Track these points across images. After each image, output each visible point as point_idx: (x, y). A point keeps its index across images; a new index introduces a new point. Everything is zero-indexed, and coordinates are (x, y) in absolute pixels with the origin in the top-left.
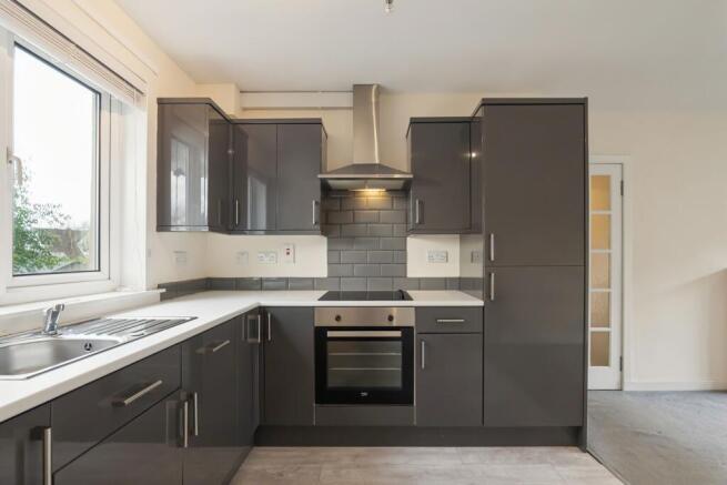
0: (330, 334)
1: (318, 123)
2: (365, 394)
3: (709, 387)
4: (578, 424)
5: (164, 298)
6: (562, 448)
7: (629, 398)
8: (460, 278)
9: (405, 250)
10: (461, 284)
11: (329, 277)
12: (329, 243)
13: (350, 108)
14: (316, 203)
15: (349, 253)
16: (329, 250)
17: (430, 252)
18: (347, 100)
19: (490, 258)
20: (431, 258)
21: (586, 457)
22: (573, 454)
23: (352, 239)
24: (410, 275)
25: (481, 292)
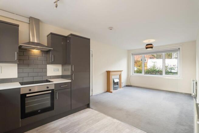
0: (27, 95)
1: (18, 26)
2: (39, 111)
3: (104, 92)
4: (88, 103)
6: (86, 109)
7: (94, 97)
8: (62, 75)
9: (46, 68)
10: (62, 77)
11: (18, 77)
12: (18, 66)
13: (28, 23)
14: (17, 53)
15: (27, 70)
16: (18, 68)
17: (54, 69)
18: (27, 20)
19: (72, 70)
20: (54, 71)
21: (90, 109)
22: (88, 109)
23: (28, 65)
24: (48, 75)
25: (70, 78)
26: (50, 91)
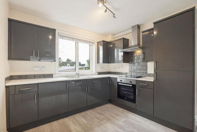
0: (119, 84)
2: (126, 98)
5: (98, 74)
9: (147, 66)
11: (129, 72)
16: (129, 66)
24: (148, 73)
26: (131, 86)
